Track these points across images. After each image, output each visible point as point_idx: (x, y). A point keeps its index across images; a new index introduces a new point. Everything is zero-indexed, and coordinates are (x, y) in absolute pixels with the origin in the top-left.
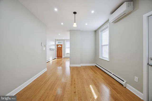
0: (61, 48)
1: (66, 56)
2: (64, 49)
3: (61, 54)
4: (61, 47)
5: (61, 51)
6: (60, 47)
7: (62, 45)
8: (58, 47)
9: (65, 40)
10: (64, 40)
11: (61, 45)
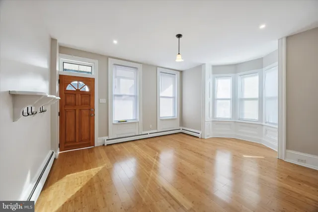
0: (90, 95)
1: (114, 133)
2: (103, 101)
3: (85, 124)
4: (87, 89)
5: (85, 112)
6: (84, 93)
7: (94, 79)
8: (69, 88)
9: (108, 57)
10: (103, 58)
11: (89, 81)
